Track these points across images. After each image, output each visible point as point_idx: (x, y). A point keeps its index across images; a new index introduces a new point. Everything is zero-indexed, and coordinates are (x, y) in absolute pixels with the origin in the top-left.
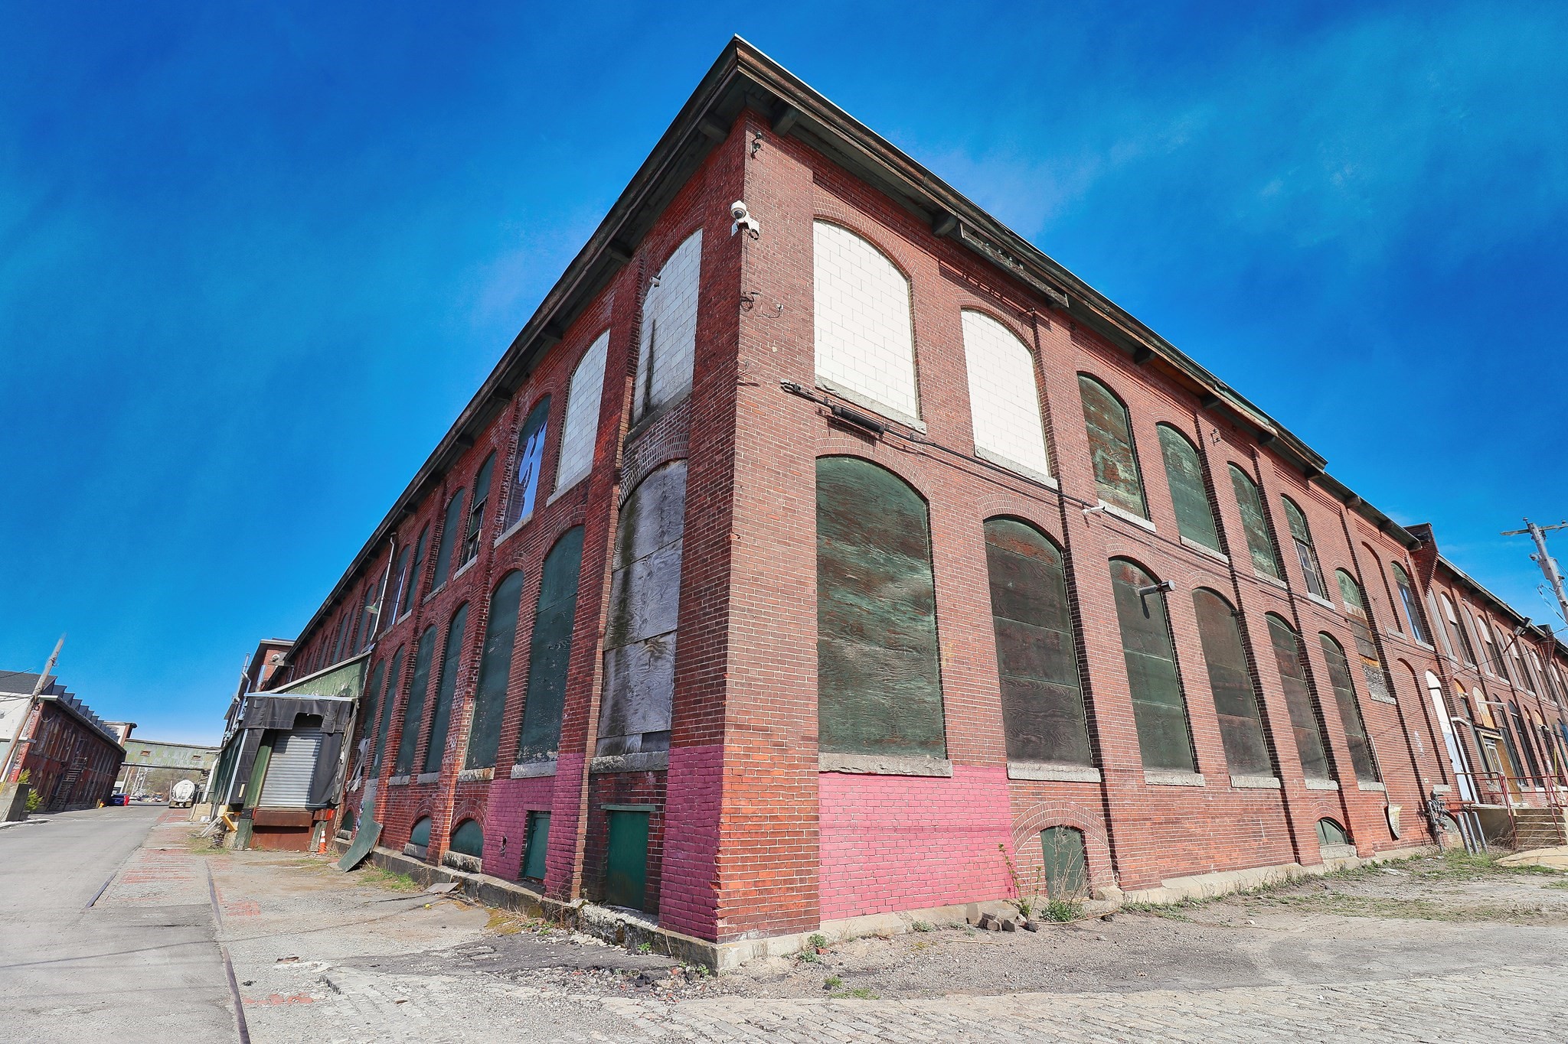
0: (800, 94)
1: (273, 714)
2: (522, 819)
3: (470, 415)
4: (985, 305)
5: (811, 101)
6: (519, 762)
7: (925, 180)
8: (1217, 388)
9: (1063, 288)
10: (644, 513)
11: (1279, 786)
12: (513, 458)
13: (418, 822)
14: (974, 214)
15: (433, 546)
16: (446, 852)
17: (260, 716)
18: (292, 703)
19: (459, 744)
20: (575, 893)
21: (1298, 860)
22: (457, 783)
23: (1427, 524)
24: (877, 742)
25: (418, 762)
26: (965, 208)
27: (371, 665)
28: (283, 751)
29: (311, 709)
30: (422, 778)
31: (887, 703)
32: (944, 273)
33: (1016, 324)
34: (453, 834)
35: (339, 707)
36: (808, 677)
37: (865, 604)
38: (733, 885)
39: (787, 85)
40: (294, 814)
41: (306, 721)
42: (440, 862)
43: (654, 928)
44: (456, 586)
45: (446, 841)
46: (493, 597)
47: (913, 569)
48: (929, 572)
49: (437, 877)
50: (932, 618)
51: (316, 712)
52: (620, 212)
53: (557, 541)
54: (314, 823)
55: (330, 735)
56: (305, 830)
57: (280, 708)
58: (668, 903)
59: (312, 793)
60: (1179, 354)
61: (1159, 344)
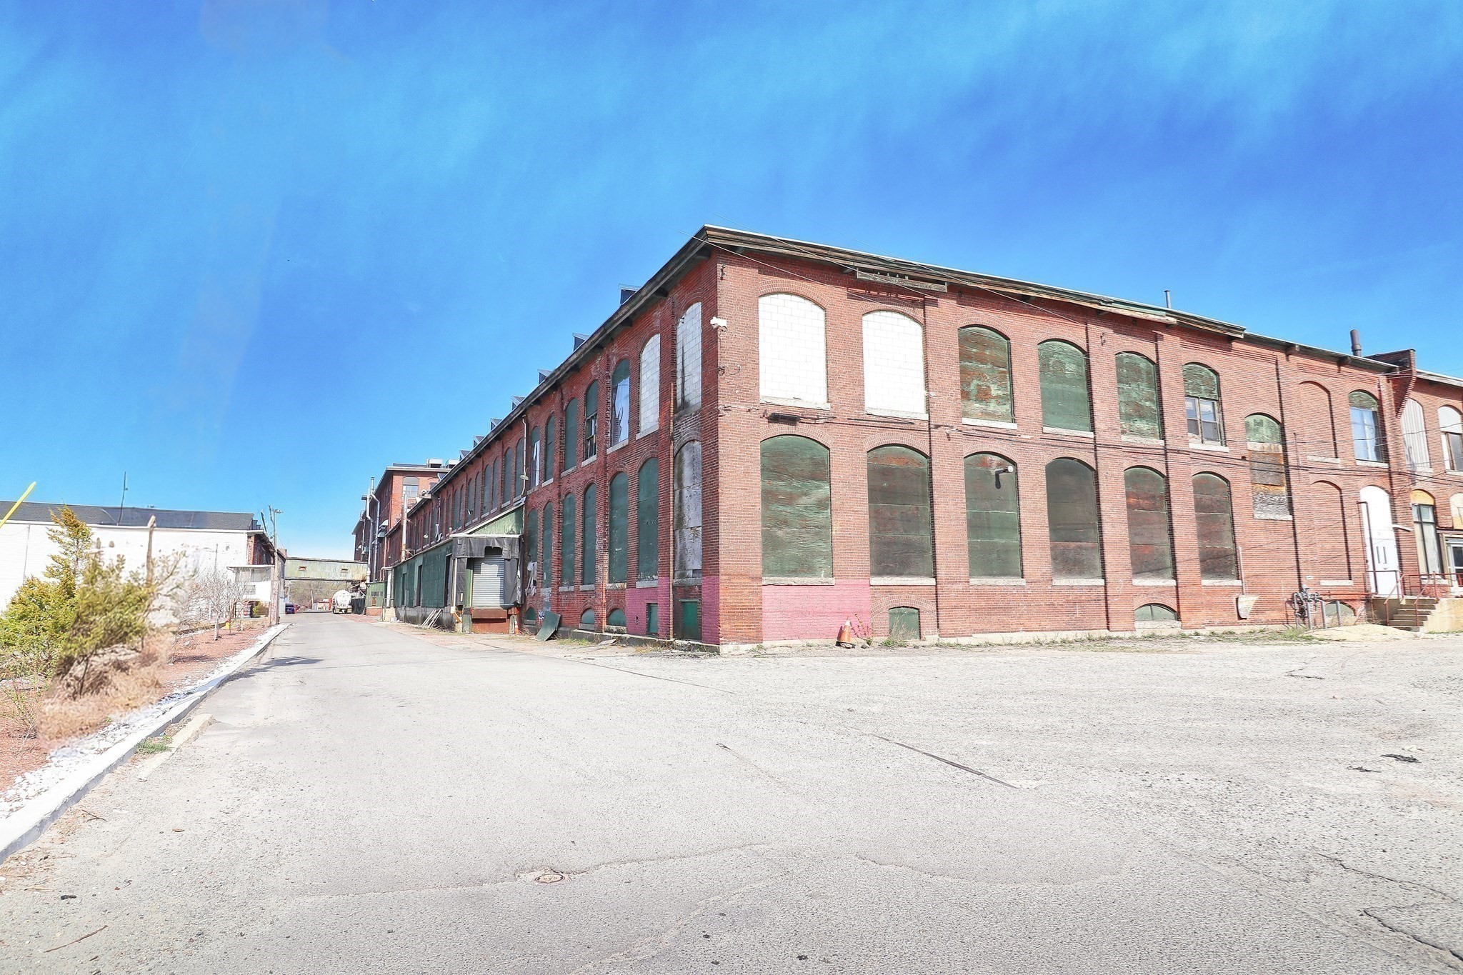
0: (744, 238)
1: (471, 548)
2: (645, 607)
3: (577, 358)
4: (883, 306)
5: (751, 239)
6: (639, 580)
7: (829, 253)
8: (1102, 303)
9: (943, 279)
10: (686, 464)
11: (1104, 584)
12: (610, 394)
13: (584, 612)
14: (866, 259)
15: (561, 437)
16: (605, 625)
17: (462, 550)
18: (481, 540)
19: (603, 568)
20: (671, 636)
21: (1108, 628)
22: (606, 590)
23: (1409, 351)
24: (793, 571)
25: (578, 578)
26: (858, 258)
27: (526, 512)
28: (479, 572)
29: (494, 543)
30: (582, 588)
31: (799, 554)
32: (850, 296)
33: (909, 310)
34: (608, 617)
35: (511, 542)
36: (757, 547)
37: (788, 509)
38: (725, 627)
39: (736, 237)
40: (495, 611)
41: (492, 552)
42: (603, 631)
43: (700, 644)
44: (584, 470)
45: (604, 621)
46: (610, 485)
47: (819, 487)
48: (828, 487)
49: (603, 638)
50: (829, 510)
51: (497, 545)
52: (658, 279)
53: (644, 463)
54: (509, 616)
55: (509, 560)
56: (503, 620)
57: (474, 544)
58: (705, 634)
59: (504, 596)
60: (1058, 291)
61: (1037, 290)
